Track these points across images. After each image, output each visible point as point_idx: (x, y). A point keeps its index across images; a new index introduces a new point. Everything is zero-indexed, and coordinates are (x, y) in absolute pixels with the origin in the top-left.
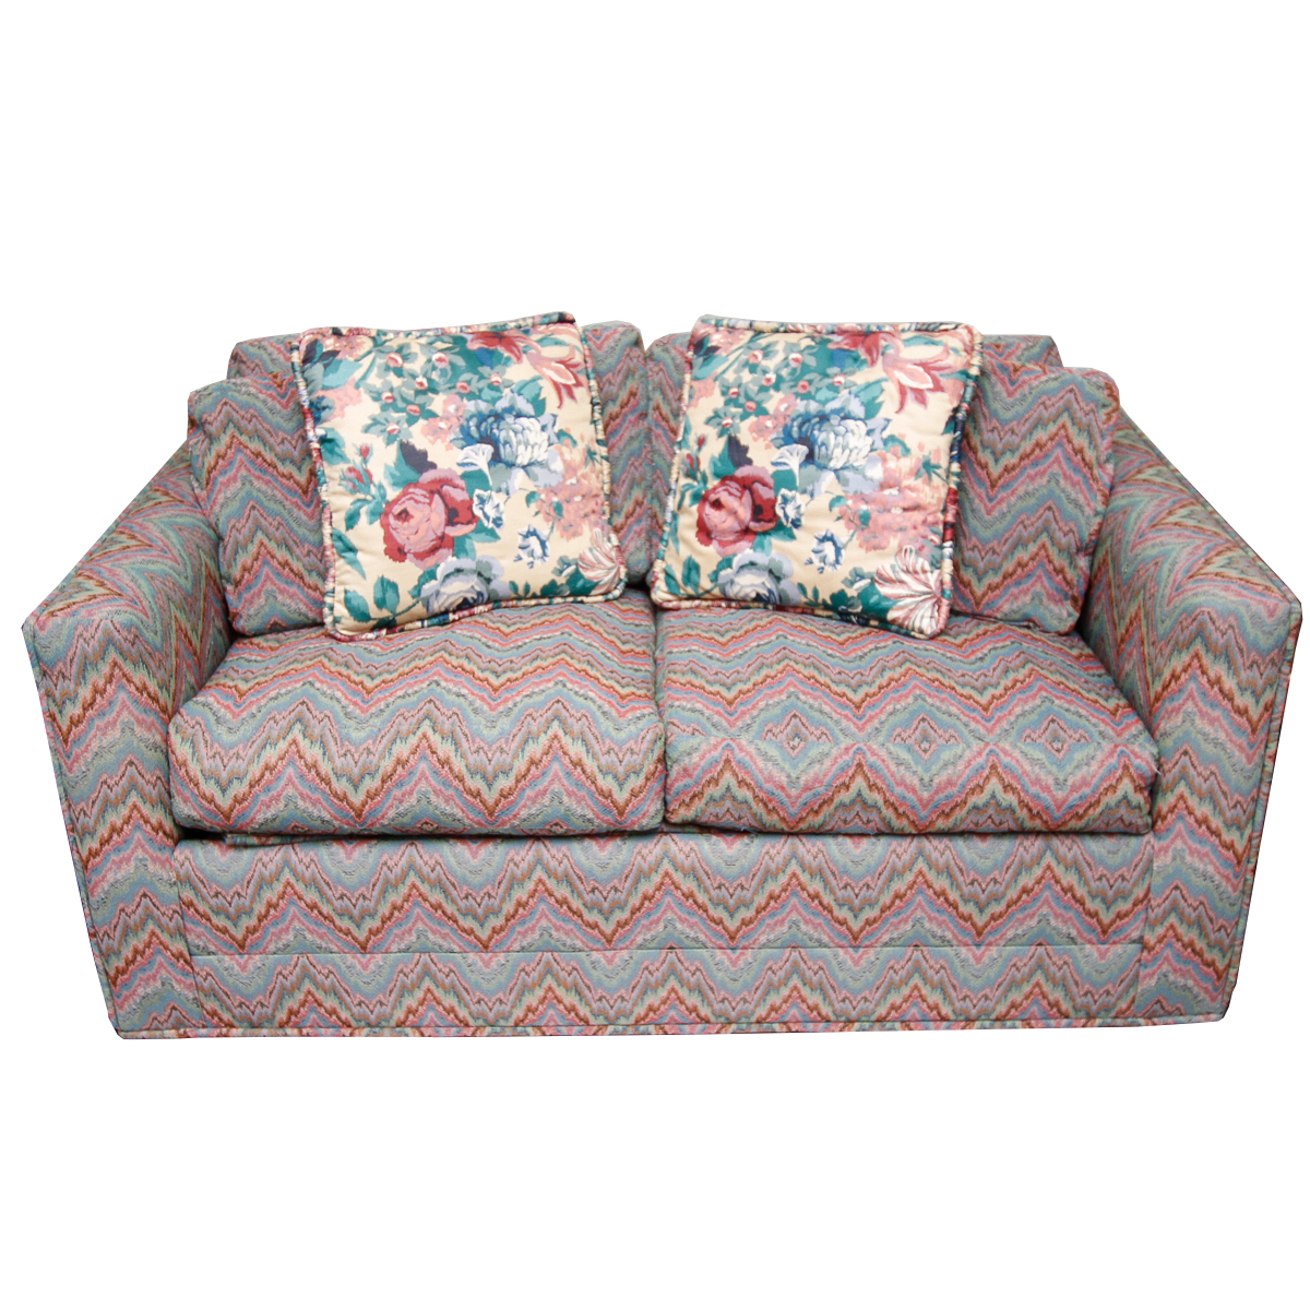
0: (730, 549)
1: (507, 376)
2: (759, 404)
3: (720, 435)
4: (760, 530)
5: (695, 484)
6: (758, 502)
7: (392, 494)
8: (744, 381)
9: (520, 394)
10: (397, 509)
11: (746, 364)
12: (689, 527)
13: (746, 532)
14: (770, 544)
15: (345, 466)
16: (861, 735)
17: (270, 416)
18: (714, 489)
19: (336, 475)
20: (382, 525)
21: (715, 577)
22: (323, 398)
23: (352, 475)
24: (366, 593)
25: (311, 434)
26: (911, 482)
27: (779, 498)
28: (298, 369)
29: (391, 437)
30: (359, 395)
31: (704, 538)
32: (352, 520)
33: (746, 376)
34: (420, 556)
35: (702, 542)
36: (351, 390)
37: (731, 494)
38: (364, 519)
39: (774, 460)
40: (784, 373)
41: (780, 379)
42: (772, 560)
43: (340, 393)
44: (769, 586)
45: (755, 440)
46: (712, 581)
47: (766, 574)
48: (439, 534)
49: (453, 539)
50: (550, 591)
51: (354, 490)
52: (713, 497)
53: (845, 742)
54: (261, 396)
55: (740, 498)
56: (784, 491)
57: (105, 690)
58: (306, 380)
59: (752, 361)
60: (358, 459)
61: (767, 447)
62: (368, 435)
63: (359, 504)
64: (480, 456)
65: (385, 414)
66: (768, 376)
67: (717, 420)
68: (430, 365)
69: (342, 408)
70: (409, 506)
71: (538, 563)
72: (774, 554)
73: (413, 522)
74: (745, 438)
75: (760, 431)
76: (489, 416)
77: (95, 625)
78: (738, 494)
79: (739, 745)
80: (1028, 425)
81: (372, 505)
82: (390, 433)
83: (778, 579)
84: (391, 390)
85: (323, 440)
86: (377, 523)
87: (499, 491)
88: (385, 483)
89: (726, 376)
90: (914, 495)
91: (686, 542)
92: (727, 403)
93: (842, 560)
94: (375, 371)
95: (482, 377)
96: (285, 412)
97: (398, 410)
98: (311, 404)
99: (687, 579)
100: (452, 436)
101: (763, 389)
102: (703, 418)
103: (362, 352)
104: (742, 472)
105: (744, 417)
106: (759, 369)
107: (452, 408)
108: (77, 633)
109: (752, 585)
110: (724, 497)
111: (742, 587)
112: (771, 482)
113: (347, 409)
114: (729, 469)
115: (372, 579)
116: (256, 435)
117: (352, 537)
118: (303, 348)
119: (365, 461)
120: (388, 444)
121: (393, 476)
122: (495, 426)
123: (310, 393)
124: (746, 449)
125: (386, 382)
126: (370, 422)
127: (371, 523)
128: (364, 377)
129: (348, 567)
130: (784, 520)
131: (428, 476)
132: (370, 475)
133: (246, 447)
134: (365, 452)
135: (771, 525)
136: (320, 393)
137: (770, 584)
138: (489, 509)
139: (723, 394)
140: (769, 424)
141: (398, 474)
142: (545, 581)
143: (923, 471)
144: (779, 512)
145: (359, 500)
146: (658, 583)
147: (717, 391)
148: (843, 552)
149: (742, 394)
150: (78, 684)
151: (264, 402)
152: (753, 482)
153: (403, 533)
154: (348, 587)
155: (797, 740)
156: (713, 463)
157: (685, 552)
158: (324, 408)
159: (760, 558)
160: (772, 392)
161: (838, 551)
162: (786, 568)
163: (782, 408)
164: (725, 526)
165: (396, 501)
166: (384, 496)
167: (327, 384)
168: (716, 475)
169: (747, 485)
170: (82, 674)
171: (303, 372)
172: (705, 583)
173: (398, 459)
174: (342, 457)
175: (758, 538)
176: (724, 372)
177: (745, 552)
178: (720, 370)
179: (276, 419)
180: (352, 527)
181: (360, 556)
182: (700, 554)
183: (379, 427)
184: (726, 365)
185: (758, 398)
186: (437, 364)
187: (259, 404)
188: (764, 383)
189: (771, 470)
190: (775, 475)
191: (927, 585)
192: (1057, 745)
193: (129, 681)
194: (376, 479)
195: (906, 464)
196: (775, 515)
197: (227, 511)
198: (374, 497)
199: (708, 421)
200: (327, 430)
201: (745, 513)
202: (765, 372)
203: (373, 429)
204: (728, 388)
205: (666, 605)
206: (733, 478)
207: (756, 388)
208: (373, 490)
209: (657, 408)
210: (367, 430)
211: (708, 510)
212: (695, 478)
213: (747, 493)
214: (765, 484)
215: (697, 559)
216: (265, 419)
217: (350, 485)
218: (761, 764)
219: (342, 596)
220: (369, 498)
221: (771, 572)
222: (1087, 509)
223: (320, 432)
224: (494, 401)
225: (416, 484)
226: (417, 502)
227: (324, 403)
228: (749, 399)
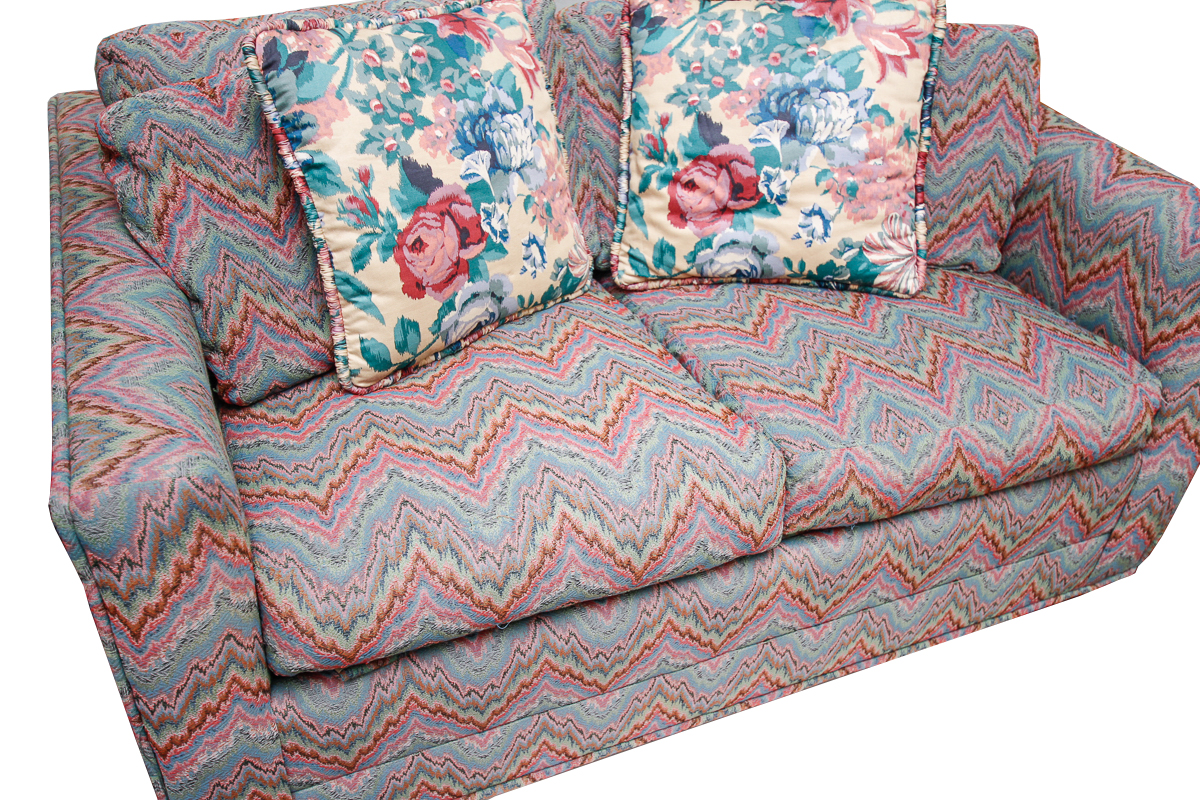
0: (709, 229)
1: (484, 67)
2: (727, 79)
3: (688, 114)
4: (738, 208)
5: (662, 165)
6: (737, 181)
7: (403, 222)
8: (706, 55)
9: (500, 88)
10: (410, 239)
11: (705, 36)
12: (659, 210)
13: (724, 210)
14: (752, 221)
15: (344, 196)
16: (951, 419)
17: (214, 137)
18: (686, 170)
19: (333, 208)
20: (397, 260)
21: (692, 257)
22: (302, 113)
23: (354, 206)
24: (385, 337)
25: (289, 160)
26: (894, 150)
27: (762, 176)
28: (259, 78)
29: (390, 155)
30: (344, 107)
31: (678, 220)
32: (360, 258)
33: (708, 50)
34: (438, 288)
35: (675, 225)
36: (332, 100)
37: (705, 174)
38: (375, 256)
39: (752, 137)
40: (750, 44)
41: (745, 49)
42: (755, 237)
43: (322, 107)
44: (752, 263)
45: (729, 117)
46: (688, 262)
47: (750, 251)
48: (455, 260)
49: (467, 261)
50: (549, 296)
51: (358, 226)
52: (685, 178)
53: (942, 429)
54: (193, 111)
55: (717, 178)
56: (766, 168)
57: (192, 566)
58: (272, 91)
59: (711, 32)
60: (359, 186)
61: (743, 124)
62: (365, 156)
63: (367, 239)
64: (479, 163)
65: (378, 128)
66: (733, 48)
67: (681, 97)
68: (408, 62)
69: (328, 125)
70: (422, 233)
71: (539, 270)
72: (756, 230)
73: (428, 251)
74: (716, 115)
75: (733, 107)
76: (480, 117)
77: (167, 488)
78: (714, 174)
79: (857, 453)
80: (973, 84)
81: (382, 239)
82: (388, 150)
83: (763, 255)
84: (378, 97)
85: (307, 166)
86: (391, 259)
87: (502, 201)
88: (393, 211)
89: (683, 49)
90: (896, 163)
91: (655, 224)
92: (689, 79)
93: (830, 232)
94: (354, 75)
95: (462, 72)
96: (230, 130)
97: (391, 121)
98: (284, 121)
99: (659, 262)
100: (450, 146)
101: (729, 62)
102: (664, 95)
103: (332, 51)
104: (716, 151)
105: (713, 93)
106: (720, 42)
107: (443, 112)
108: (142, 504)
109: (734, 262)
110: (698, 177)
111: (722, 265)
112: (751, 160)
113: (334, 126)
114: (701, 148)
115: (392, 322)
116: (202, 163)
117: (363, 278)
118: (260, 50)
119: (367, 187)
120: (389, 164)
121: (400, 201)
122: (487, 128)
123: (280, 109)
124: (719, 127)
125: (371, 88)
126: (364, 139)
127: (385, 260)
128: (344, 83)
129: (362, 313)
130: (768, 198)
131: (437, 195)
132: (375, 204)
133: (196, 181)
134: (365, 177)
135: (753, 203)
136: (297, 108)
137: (753, 260)
138: (495, 222)
139: (684, 69)
140: (743, 99)
141: (404, 198)
142: (545, 288)
143: (904, 138)
144: (763, 189)
145: (367, 235)
146: (621, 266)
147: (676, 67)
148: (831, 224)
149: (706, 69)
150: (154, 568)
151: (202, 120)
152: (731, 161)
153: (420, 265)
154: (363, 336)
155: (902, 436)
156: (682, 142)
157: (655, 236)
158: (304, 127)
159: (742, 236)
160: (740, 65)
161: (826, 223)
162: (771, 244)
163: (756, 82)
164: (702, 206)
165: (408, 230)
166: (394, 227)
167: (302, 96)
168: (688, 155)
169: (723, 164)
170: (159, 555)
171: (266, 82)
172: (681, 264)
173: (402, 180)
174: (339, 186)
175: (736, 217)
176: (680, 45)
177: (724, 230)
178: (675, 42)
179: (223, 141)
180: (362, 268)
181: (375, 298)
182: (675, 236)
183: (376, 145)
184: (681, 37)
185: (728, 71)
186: (415, 59)
187: (197, 124)
188: (730, 56)
189: (751, 147)
190: (754, 153)
191: (909, 248)
192: (1097, 395)
193: (221, 545)
194: (383, 208)
195: (890, 133)
196: (758, 191)
197: (197, 267)
198: (384, 230)
199: (670, 99)
200: (312, 153)
201: (723, 192)
202: (728, 44)
203: (369, 147)
204: (689, 63)
205: (631, 287)
206: (707, 158)
207: (722, 62)
208: (382, 221)
209: (583, 83)
210: (362, 149)
211: (680, 191)
212: (661, 159)
213: (724, 171)
214: (744, 163)
215: (672, 242)
216: (209, 142)
217: (353, 219)
218: (880, 468)
219: (358, 346)
220: (378, 230)
221: (755, 249)
222: (1024, 159)
223: (302, 156)
224: (479, 98)
225: (424, 207)
226: (429, 227)
227: (304, 120)
228: (714, 73)
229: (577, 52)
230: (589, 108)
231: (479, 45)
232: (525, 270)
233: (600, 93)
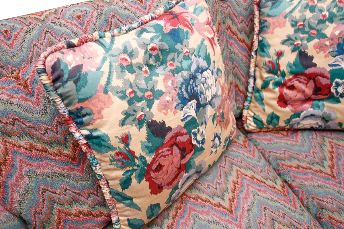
0: (299, 108)
1: (190, 46)
2: (319, 31)
3: (293, 51)
4: (316, 98)
5: (276, 77)
6: (318, 86)
7: (149, 159)
8: (307, 17)
9: (199, 56)
10: (154, 167)
11: (307, 6)
12: (273, 99)
13: (308, 100)
14: (324, 105)
15: (113, 153)
17: (28, 115)
18: (290, 80)
19: (107, 159)
20: (147, 180)
21: (288, 121)
22: (82, 108)
23: (120, 157)
24: (142, 216)
25: (77, 135)
27: (334, 84)
28: (51, 88)
29: (140, 122)
30: (109, 98)
31: (283, 104)
32: (126, 183)
33: (308, 14)
34: (169, 184)
35: (281, 106)
36: (102, 95)
37: (300, 82)
38: (134, 181)
39: (330, 63)
40: (334, 10)
41: (331, 14)
42: (325, 113)
43: (94, 101)
44: (320, 124)
45: (318, 53)
46: (286, 123)
47: (320, 120)
48: (178, 166)
49: (185, 164)
51: (123, 166)
52: (289, 84)
54: (13, 100)
55: (307, 84)
56: (337, 80)
58: (61, 95)
59: (311, 4)
60: (122, 146)
61: (326, 56)
62: (125, 127)
63: (129, 173)
64: (191, 110)
65: (132, 107)
66: (323, 13)
67: (291, 42)
68: (148, 55)
69: (99, 112)
70: (161, 161)
71: (218, 149)
72: (325, 110)
73: (164, 169)
74: (311, 51)
75: (320, 47)
76: (190, 80)
78: (306, 82)
81: (138, 171)
82: (139, 119)
83: (327, 121)
84: (131, 86)
85: (88, 137)
86: (144, 181)
87: (202, 124)
88: (143, 154)
89: (293, 14)
91: (270, 105)
92: (295, 32)
94: (115, 75)
95: (179, 53)
96: (39, 108)
97: (140, 100)
98: (70, 112)
99: (270, 122)
100: (175, 104)
101: (321, 22)
102: (280, 40)
103: (98, 60)
104: (309, 71)
105: (309, 39)
106: (316, 10)
107: (169, 83)
109: (310, 124)
110: (296, 83)
111: (304, 125)
112: (329, 76)
113: (103, 112)
114: (300, 69)
115: (145, 208)
117: (127, 192)
119: (127, 145)
120: (140, 128)
121: (147, 147)
122: (194, 85)
123: (67, 105)
124: (312, 58)
125: (127, 81)
126: (123, 117)
127: (140, 181)
128: (108, 82)
129: (128, 208)
130: (335, 95)
131: (170, 135)
132: (132, 153)
134: (126, 139)
135: (326, 97)
136: (79, 105)
138: (199, 138)
139: (293, 26)
140: (327, 43)
141: (150, 144)
144: (333, 90)
145: (128, 171)
146: (248, 122)
147: (288, 24)
149: (307, 25)
151: (19, 105)
152: (317, 76)
153: (160, 178)
154: (129, 218)
156: (289, 65)
157: (269, 110)
158: (84, 116)
159: (317, 112)
160: (327, 23)
162: (333, 116)
163: (337, 33)
164: (297, 97)
165: (153, 163)
166: (145, 163)
167: (81, 97)
168: (291, 73)
169: (312, 77)
171: (56, 89)
172: (282, 124)
173: (148, 135)
174: (110, 148)
175: (315, 102)
176: (291, 12)
177: (308, 109)
178: (288, 10)
179: (35, 116)
180: (127, 188)
181: (134, 200)
182: (280, 111)
183: (131, 118)
184: (292, 7)
185: (319, 27)
186: (151, 52)
187: (16, 109)
188: (321, 18)
189: (329, 69)
190: (331, 72)
194: (137, 155)
196: (330, 91)
198: (138, 166)
199: (284, 42)
200: (91, 131)
201: (309, 91)
202: (321, 11)
203: (128, 121)
204: (297, 22)
205: (253, 131)
206: (303, 74)
207: (316, 22)
208: (137, 161)
209: (229, 28)
210: (123, 123)
211: (285, 91)
212: (276, 74)
213: (311, 81)
214: (324, 76)
215: (278, 114)
216: (25, 119)
217: (120, 164)
219: (126, 222)
220: (135, 167)
221: (323, 118)
223: (85, 132)
224: (189, 69)
225: (162, 145)
226: (165, 156)
227: (84, 112)
228: (311, 28)
229: (226, 12)
230: (232, 41)
231: (187, 32)
232: (212, 152)
233: (238, 33)
